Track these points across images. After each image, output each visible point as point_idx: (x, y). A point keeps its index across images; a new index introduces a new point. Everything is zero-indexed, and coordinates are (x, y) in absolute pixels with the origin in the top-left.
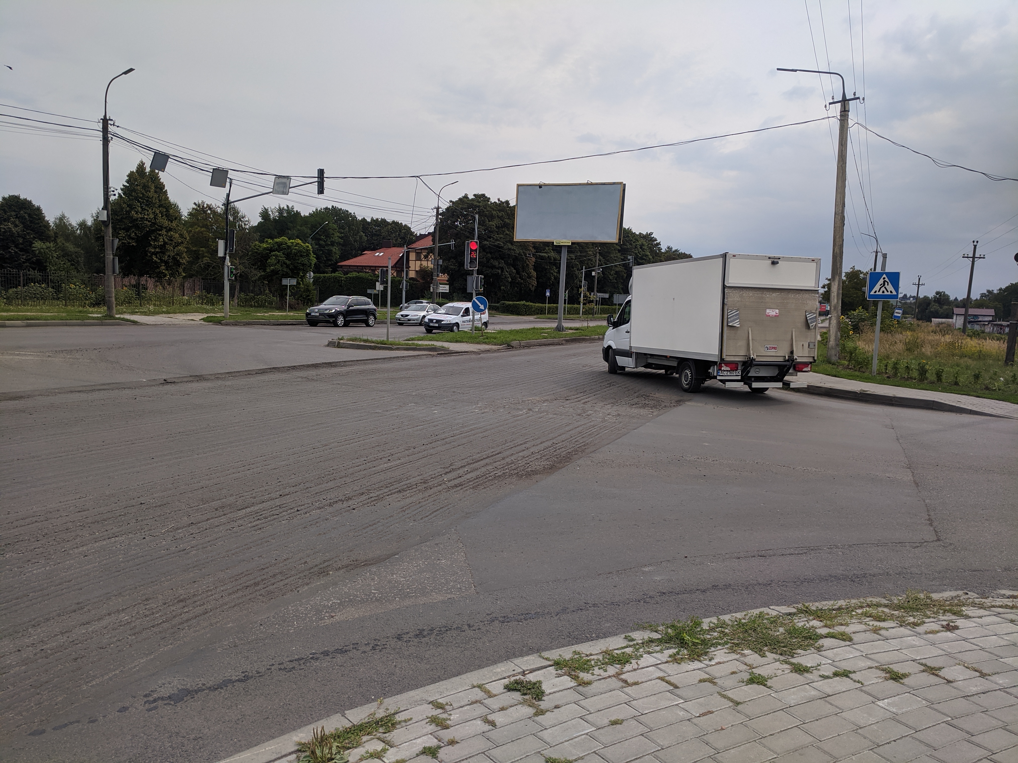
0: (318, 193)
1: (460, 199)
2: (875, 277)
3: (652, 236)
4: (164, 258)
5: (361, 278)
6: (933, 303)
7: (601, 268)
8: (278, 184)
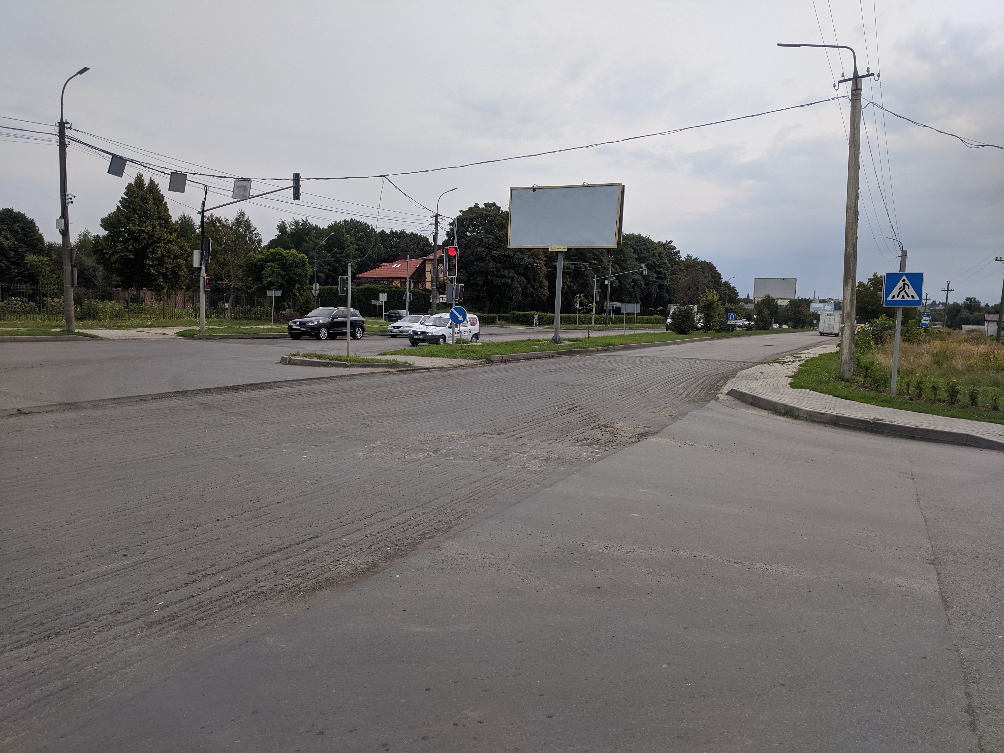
0: (294, 199)
1: (470, 209)
2: (892, 279)
3: (672, 244)
4: (161, 271)
5: (372, 289)
6: (963, 310)
7: (614, 276)
8: (239, 187)
